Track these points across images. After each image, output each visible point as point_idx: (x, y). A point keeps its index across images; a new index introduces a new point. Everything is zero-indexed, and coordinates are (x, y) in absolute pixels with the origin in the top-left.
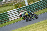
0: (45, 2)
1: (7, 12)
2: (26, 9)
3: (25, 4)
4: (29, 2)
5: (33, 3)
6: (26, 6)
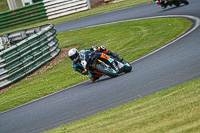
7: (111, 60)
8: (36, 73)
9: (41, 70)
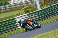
1: (15, 18)
3: (37, 8)
4: (42, 6)
5: (47, 7)
6: (38, 10)
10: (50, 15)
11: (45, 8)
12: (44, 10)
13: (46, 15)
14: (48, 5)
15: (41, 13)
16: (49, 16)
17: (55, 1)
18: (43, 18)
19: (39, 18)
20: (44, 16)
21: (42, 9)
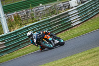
0: (44, 26)
2: (3, 41)
5: (19, 28)
6: (4, 34)
7: (50, 39)
8: (94, 18)
9: (96, 16)
10: (25, 43)
11: (16, 29)
12: (15, 33)
13: (18, 43)
14: (21, 25)
15: (10, 39)
16: (23, 43)
17: (33, 18)
18: (12, 48)
19: (6, 48)
20: (15, 44)
21: (12, 32)
